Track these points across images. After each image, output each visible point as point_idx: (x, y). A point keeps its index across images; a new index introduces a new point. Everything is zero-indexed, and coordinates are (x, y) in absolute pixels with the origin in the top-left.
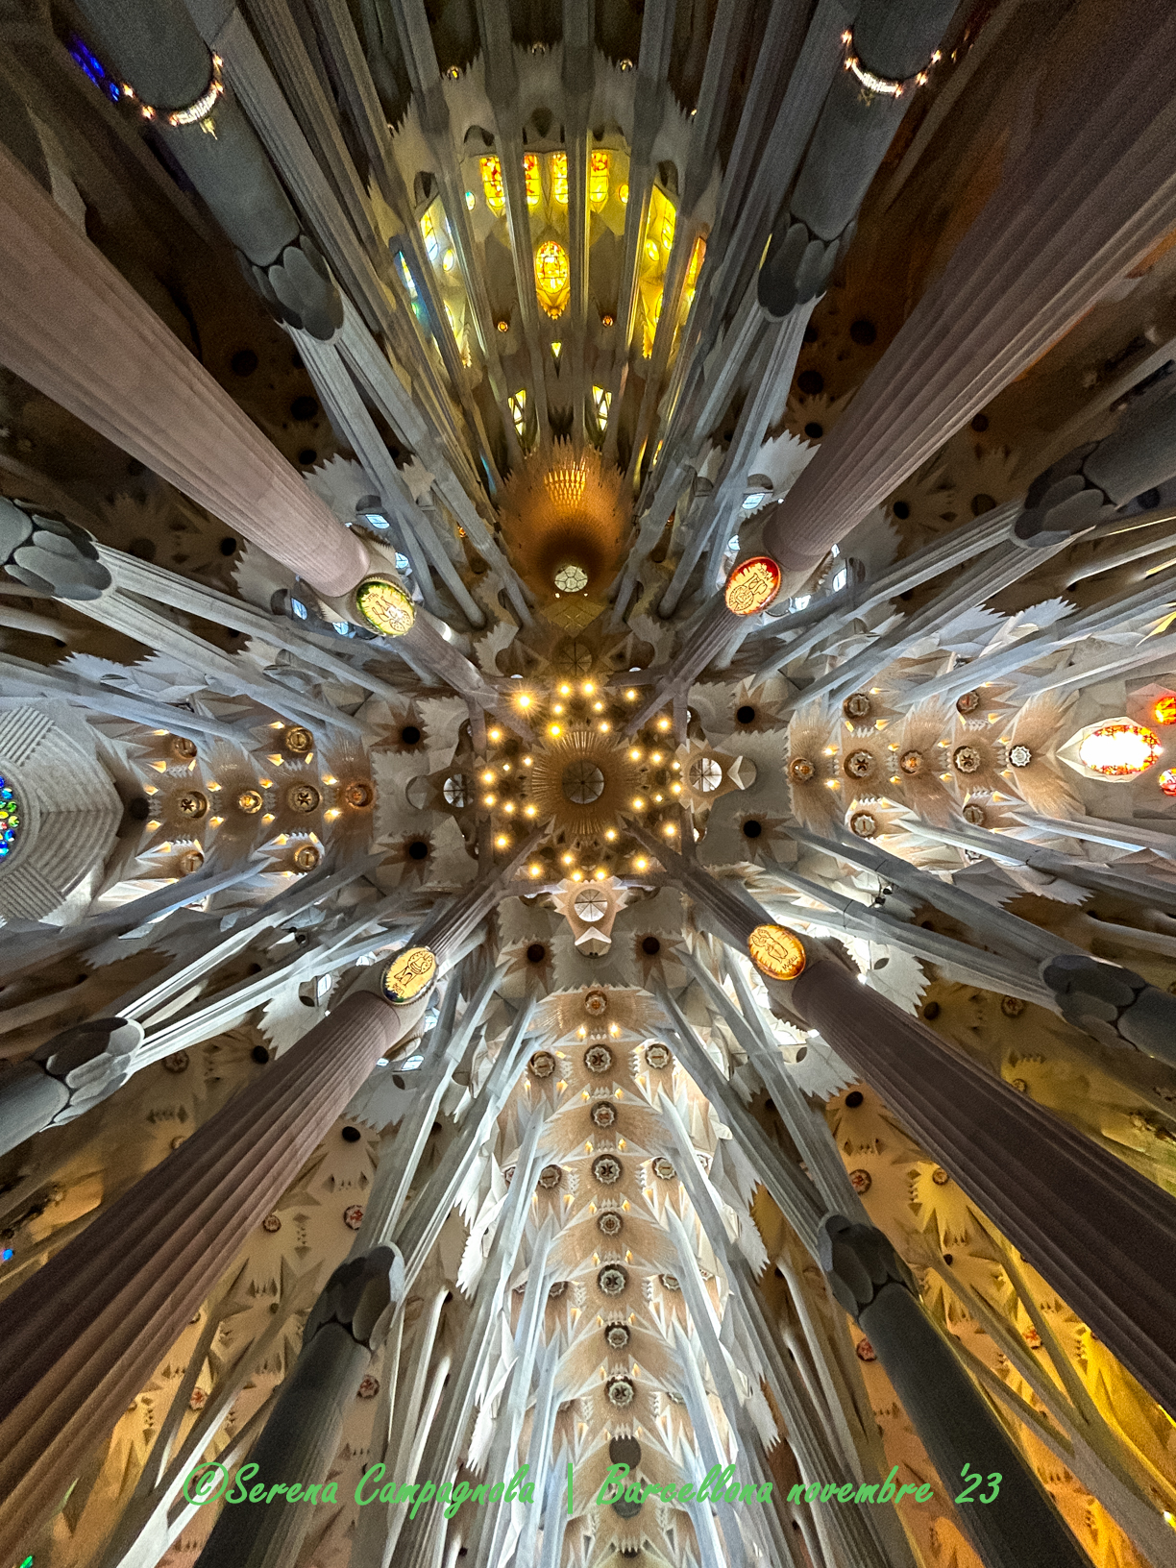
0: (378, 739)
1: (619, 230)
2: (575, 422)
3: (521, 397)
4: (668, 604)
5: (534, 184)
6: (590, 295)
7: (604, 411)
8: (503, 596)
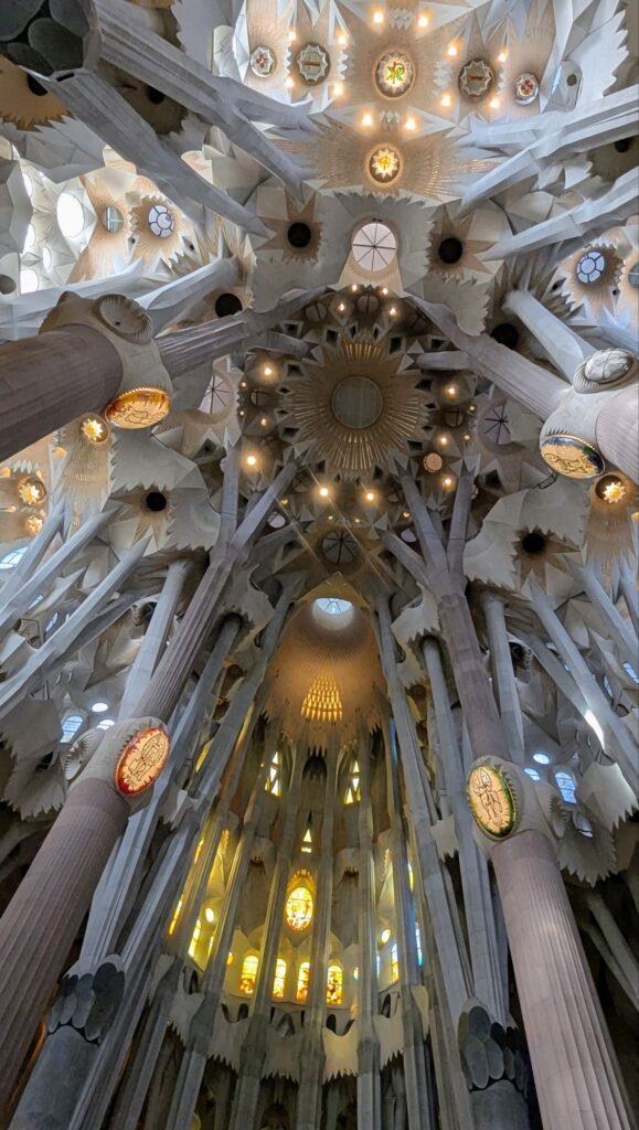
0: (568, 554)
1: (238, 933)
2: (303, 764)
3: (349, 799)
4: (230, 633)
5: (302, 977)
6: (270, 883)
7: (273, 772)
8: (400, 656)
